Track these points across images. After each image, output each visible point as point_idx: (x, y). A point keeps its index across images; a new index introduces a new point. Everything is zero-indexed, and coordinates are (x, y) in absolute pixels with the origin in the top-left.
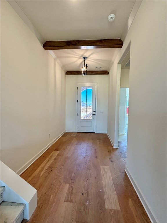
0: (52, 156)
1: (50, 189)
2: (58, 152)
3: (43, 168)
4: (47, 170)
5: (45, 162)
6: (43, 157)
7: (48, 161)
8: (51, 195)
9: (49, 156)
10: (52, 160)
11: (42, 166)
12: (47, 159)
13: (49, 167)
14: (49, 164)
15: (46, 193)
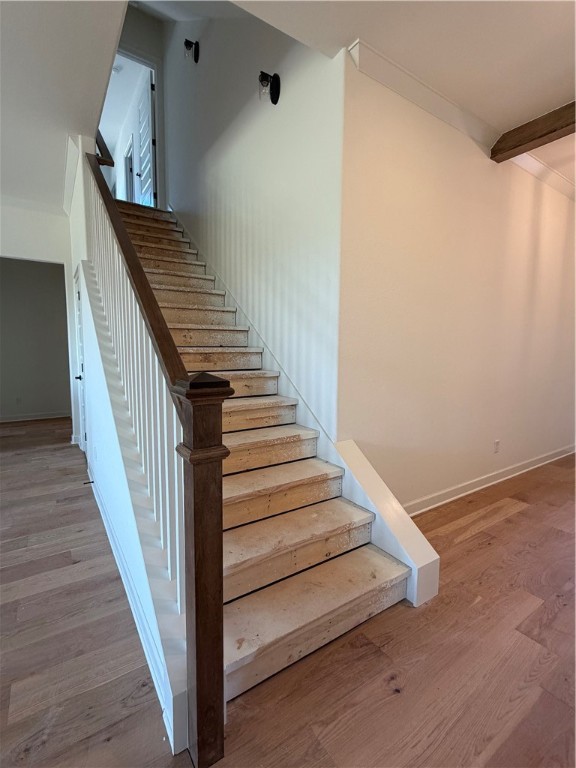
0: (499, 509)
1: (477, 583)
2: (524, 506)
3: (465, 529)
4: (474, 537)
5: (474, 516)
6: (470, 502)
7: (484, 517)
8: (476, 596)
9: (490, 508)
10: (497, 520)
11: (462, 522)
12: (482, 512)
13: (483, 533)
14: (484, 526)
15: (463, 583)
